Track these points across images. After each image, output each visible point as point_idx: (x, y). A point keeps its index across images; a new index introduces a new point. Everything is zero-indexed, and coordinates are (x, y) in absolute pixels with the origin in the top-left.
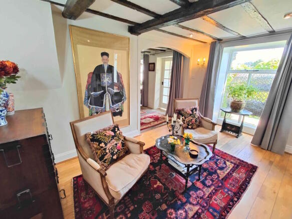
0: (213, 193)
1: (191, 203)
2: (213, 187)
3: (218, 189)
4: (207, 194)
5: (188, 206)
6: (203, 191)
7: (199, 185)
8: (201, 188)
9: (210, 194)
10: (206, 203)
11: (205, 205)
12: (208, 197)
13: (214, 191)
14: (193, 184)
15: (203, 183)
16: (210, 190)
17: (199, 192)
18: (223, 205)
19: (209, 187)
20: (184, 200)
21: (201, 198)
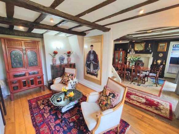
0: (50, 128)
1: (50, 115)
2: (53, 129)
3: (51, 132)
4: (51, 124)
5: (49, 114)
6: (53, 122)
7: (58, 121)
8: (56, 122)
9: (50, 126)
10: (46, 122)
11: (46, 121)
12: (49, 124)
13: (51, 129)
14: (60, 119)
15: (58, 124)
16: (52, 127)
17: (54, 120)
18: (41, 130)
19: (55, 127)
20: (52, 113)
21: (50, 120)
